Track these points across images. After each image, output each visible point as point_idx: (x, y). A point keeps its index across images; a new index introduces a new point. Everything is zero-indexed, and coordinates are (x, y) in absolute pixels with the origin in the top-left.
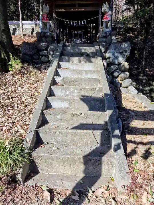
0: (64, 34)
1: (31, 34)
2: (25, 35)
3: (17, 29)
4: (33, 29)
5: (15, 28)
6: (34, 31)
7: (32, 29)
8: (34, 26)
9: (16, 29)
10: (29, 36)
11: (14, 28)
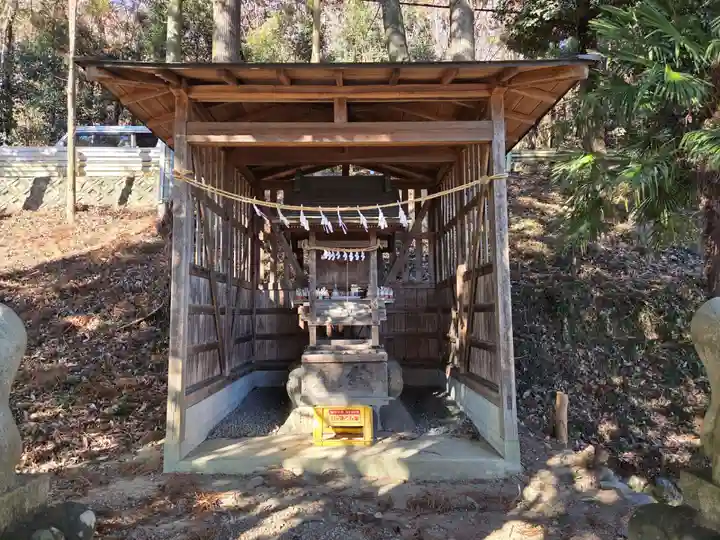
0: (261, 237)
1: (120, 204)
2: (85, 208)
3: (56, 180)
4: (130, 181)
5: (45, 174)
6: (134, 187)
7: (124, 180)
8: (138, 167)
9: (47, 180)
10: (105, 210)
11: (39, 175)
